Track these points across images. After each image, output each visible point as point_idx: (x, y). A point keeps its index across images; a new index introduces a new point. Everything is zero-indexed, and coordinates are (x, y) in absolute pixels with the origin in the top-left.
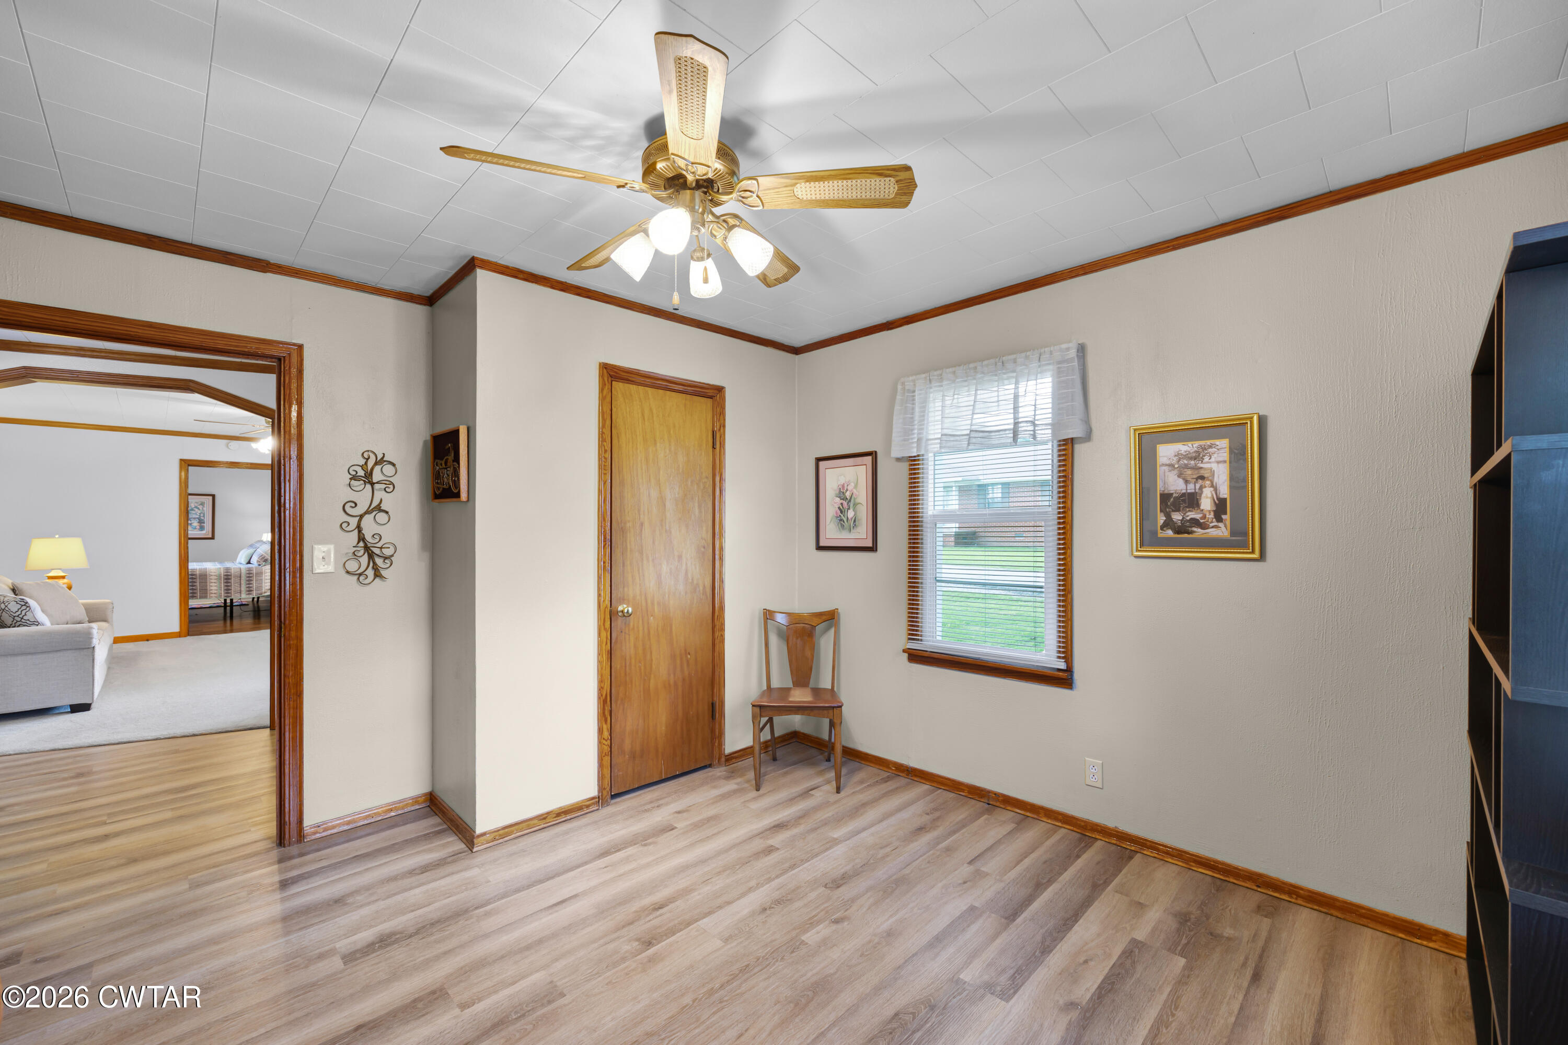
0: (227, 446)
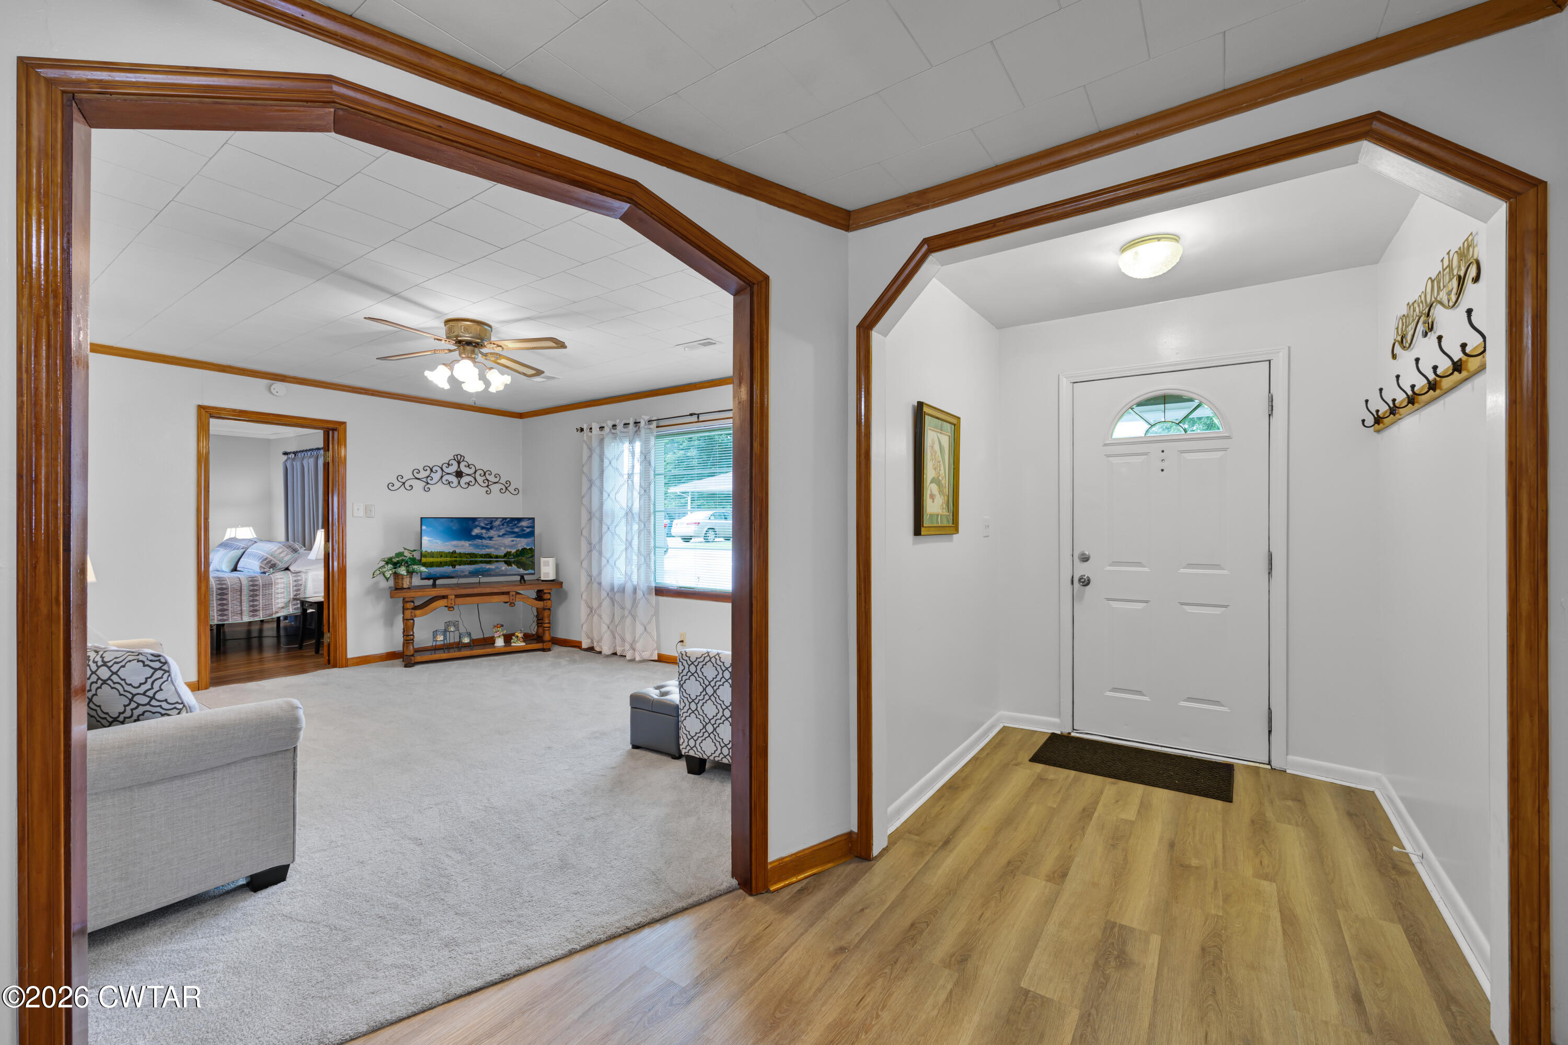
0: (269, 388)
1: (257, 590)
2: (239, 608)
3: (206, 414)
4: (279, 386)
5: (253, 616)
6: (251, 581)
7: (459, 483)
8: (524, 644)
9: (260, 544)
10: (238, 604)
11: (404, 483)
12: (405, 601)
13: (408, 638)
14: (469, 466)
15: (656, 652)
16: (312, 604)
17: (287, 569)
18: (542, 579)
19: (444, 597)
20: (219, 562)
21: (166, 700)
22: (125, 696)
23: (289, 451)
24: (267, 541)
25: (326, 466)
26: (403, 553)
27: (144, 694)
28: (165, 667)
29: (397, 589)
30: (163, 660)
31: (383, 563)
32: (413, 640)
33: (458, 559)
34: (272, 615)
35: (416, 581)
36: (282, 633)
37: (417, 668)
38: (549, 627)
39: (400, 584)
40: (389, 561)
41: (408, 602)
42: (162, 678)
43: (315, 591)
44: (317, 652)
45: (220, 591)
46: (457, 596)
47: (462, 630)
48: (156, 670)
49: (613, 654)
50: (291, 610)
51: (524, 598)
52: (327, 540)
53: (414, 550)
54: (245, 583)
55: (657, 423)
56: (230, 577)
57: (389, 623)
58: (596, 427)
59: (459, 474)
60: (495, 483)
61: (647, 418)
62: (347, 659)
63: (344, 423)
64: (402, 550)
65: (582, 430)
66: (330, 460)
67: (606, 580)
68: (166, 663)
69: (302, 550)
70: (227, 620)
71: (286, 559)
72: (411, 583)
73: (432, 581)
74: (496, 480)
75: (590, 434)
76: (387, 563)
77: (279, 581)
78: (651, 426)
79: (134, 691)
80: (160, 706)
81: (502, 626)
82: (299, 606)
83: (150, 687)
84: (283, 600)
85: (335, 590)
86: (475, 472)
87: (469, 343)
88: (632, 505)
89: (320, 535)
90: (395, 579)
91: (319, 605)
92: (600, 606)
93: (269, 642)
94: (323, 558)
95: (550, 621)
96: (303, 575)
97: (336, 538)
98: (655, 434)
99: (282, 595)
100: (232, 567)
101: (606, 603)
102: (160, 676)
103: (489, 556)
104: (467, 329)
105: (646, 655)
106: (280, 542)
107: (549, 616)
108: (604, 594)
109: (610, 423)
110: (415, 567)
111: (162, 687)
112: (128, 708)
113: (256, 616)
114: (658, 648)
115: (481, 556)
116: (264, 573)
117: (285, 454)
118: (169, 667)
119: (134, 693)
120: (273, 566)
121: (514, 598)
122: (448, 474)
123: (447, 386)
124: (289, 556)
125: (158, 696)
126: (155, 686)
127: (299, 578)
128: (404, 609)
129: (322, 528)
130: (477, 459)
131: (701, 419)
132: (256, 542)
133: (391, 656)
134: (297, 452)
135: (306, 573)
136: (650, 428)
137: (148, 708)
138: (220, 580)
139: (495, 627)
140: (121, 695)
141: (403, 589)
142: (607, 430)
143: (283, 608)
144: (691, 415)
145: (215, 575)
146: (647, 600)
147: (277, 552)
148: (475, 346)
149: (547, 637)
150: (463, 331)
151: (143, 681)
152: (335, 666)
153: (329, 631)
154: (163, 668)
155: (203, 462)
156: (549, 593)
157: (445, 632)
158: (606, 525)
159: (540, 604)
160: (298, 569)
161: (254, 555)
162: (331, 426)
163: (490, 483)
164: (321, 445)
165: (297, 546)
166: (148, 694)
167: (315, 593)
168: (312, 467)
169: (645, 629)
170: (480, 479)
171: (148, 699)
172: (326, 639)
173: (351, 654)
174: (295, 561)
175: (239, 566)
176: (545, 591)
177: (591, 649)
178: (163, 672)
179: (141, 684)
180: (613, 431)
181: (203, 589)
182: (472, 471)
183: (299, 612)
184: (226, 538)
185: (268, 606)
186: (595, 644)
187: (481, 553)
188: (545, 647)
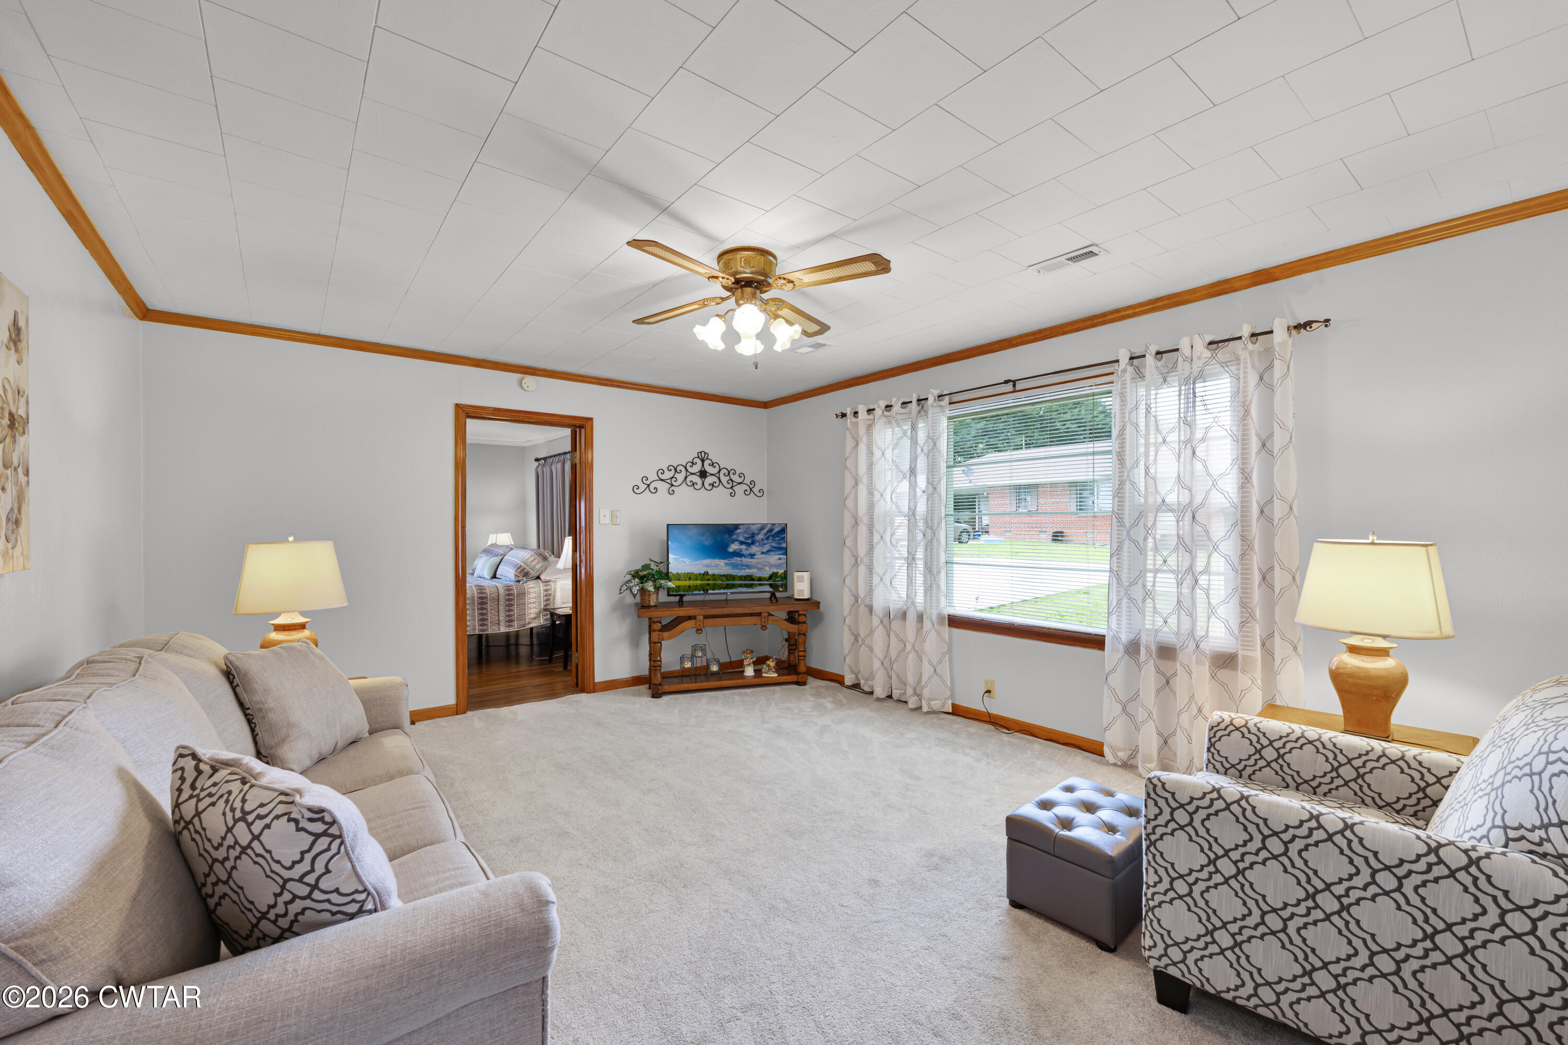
0: (520, 383)
1: (512, 600)
2: (497, 618)
3: (465, 413)
4: (529, 380)
5: (509, 626)
6: (507, 590)
7: (703, 484)
8: (776, 675)
9: (515, 552)
10: (496, 614)
11: (649, 486)
12: (651, 622)
13: (656, 664)
14: (713, 465)
15: (950, 702)
16: (560, 616)
17: (538, 578)
18: (796, 597)
19: (690, 618)
20: (481, 567)
21: (337, 891)
22: (273, 879)
23: (540, 457)
24: (521, 548)
25: (574, 467)
26: (650, 565)
27: (300, 880)
28: (334, 830)
29: (643, 607)
30: (328, 819)
31: (629, 577)
32: (660, 666)
33: (710, 582)
34: (524, 625)
35: (663, 597)
36: (535, 641)
37: (666, 699)
38: (805, 656)
39: (647, 602)
40: (636, 574)
41: (655, 622)
42: (328, 849)
43: (563, 602)
44: (565, 668)
45: (480, 601)
46: (706, 617)
47: (709, 655)
48: (317, 836)
49: (888, 697)
50: (542, 621)
51: (777, 620)
52: (575, 550)
53: (661, 563)
54: (502, 591)
55: (950, 399)
56: (488, 584)
57: (635, 643)
58: (862, 410)
59: (703, 474)
60: (740, 483)
61: (936, 392)
62: (595, 684)
63: (591, 419)
64: (648, 562)
65: (844, 415)
66: (577, 461)
67: (879, 603)
68: (334, 822)
69: (552, 558)
70: (486, 630)
71: (538, 567)
72: (657, 599)
73: (678, 597)
74: (740, 480)
75: (854, 420)
76: (634, 577)
77: (531, 590)
78: (942, 403)
79: (286, 874)
80: (328, 901)
81: (752, 652)
82: (549, 616)
83: (309, 868)
84: (535, 610)
85: (582, 606)
86: (719, 472)
87: (749, 283)
88: (915, 508)
89: (568, 542)
90: (641, 595)
91: (568, 617)
92: (871, 632)
93: (524, 651)
94: (571, 567)
95: (805, 648)
96: (552, 584)
97: (583, 548)
98: (948, 413)
99: (534, 605)
100: (492, 574)
101: (879, 633)
102: (325, 846)
103: (750, 577)
104: (748, 262)
105: (936, 705)
106: (532, 550)
107: (804, 643)
108: (876, 621)
109: (883, 404)
110: (662, 581)
111: (330, 866)
112: (281, 900)
113: (512, 626)
114: (952, 696)
115: (741, 578)
116: (519, 581)
117: (537, 460)
118: (340, 829)
119: (286, 877)
120: (526, 574)
121: (766, 619)
122: (692, 474)
123: (720, 346)
124: (540, 564)
125: (323, 885)
126: (316, 866)
127: (549, 587)
128: (650, 631)
129: (569, 535)
130: (722, 456)
131: (1018, 387)
132: (512, 549)
133: (636, 681)
134: (547, 458)
135: (555, 582)
136: (941, 406)
137: (308, 903)
138: (481, 589)
139: (744, 652)
140: (268, 876)
141: (649, 607)
142: (878, 412)
143: (534, 618)
144: (1006, 382)
145: (478, 583)
146: (938, 633)
147: (530, 560)
148: (756, 288)
149: (802, 668)
150: (743, 264)
151: (298, 858)
152: (583, 691)
153: (577, 651)
154: (330, 831)
155: (460, 467)
156: (805, 615)
157: (693, 656)
158: (879, 533)
159: (794, 628)
160: (548, 578)
161: (509, 563)
162: (578, 423)
163: (734, 484)
164: (569, 448)
165: (547, 553)
166: (306, 879)
167: (563, 603)
168: (561, 472)
169: (935, 670)
170: (724, 479)
171: (308, 889)
172: (575, 658)
173: (598, 678)
174: (546, 568)
175: (498, 573)
176: (800, 613)
177: (856, 686)
178: (330, 839)
179: (294, 863)
180: (886, 413)
181: (461, 604)
182: (717, 470)
183: (548, 623)
184: (489, 543)
185: (522, 616)
186: (862, 682)
187: (739, 574)
188: (800, 680)
